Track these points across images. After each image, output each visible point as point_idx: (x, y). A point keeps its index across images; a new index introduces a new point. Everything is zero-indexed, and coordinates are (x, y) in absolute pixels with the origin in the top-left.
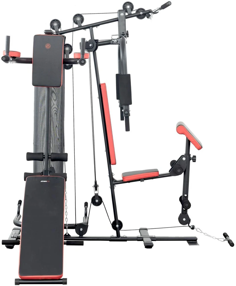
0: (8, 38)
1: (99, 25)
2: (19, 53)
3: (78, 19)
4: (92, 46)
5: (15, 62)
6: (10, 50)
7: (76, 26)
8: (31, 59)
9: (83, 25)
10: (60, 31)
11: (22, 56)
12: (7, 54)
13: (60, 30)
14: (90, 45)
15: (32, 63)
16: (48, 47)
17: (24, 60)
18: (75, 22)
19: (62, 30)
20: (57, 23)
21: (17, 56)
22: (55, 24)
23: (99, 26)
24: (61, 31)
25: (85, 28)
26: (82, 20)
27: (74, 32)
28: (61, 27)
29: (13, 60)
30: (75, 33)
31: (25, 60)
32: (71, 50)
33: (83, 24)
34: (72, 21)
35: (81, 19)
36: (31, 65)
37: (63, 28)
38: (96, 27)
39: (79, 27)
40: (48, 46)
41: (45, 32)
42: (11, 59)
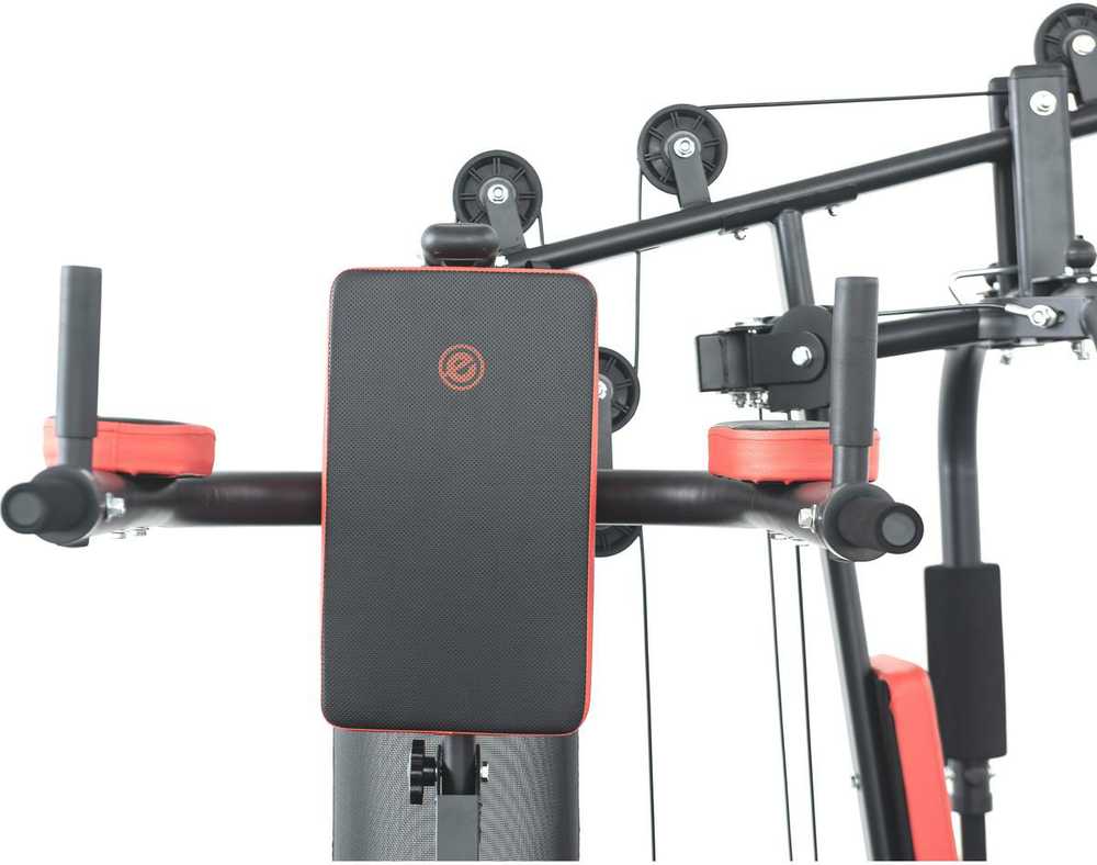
0: (84, 290)
1: (849, 194)
2: (203, 439)
3: (685, 146)
4: (809, 364)
5: (167, 516)
6: (104, 410)
7: (662, 203)
8: (310, 481)
9: (719, 191)
10: (538, 244)
11: (226, 461)
12: (70, 452)
13: (531, 239)
14: (800, 355)
15: (317, 522)
16: (460, 372)
17: (246, 492)
18: (658, 169)
19: (547, 242)
20: (513, 179)
21: (176, 469)
22: (498, 193)
23: (854, 197)
24: (544, 249)
25: (735, 218)
26: (714, 155)
27: (648, 255)
28: (539, 217)
29: (136, 508)
30: (657, 257)
31: (256, 493)
32: (622, 401)
33: (721, 190)
34: (634, 166)
35: (705, 145)
36: (305, 543)
37: (559, 222)
38: (822, 213)
39: (688, 210)
40: (460, 368)
41: (430, 239)
42: (117, 505)
